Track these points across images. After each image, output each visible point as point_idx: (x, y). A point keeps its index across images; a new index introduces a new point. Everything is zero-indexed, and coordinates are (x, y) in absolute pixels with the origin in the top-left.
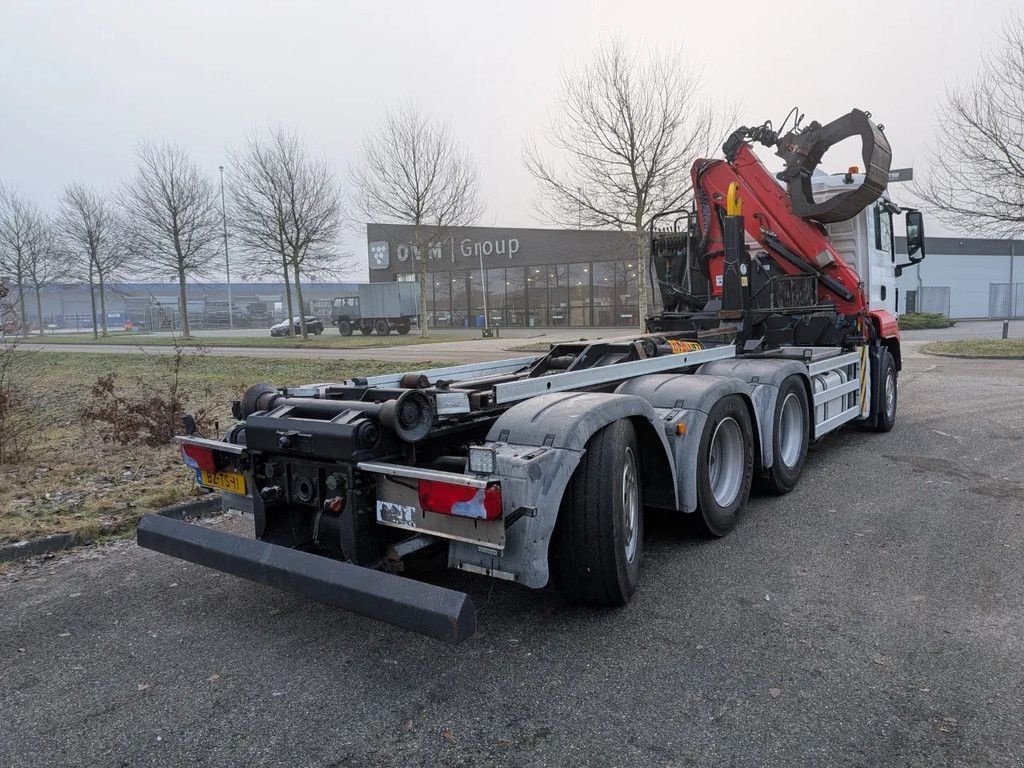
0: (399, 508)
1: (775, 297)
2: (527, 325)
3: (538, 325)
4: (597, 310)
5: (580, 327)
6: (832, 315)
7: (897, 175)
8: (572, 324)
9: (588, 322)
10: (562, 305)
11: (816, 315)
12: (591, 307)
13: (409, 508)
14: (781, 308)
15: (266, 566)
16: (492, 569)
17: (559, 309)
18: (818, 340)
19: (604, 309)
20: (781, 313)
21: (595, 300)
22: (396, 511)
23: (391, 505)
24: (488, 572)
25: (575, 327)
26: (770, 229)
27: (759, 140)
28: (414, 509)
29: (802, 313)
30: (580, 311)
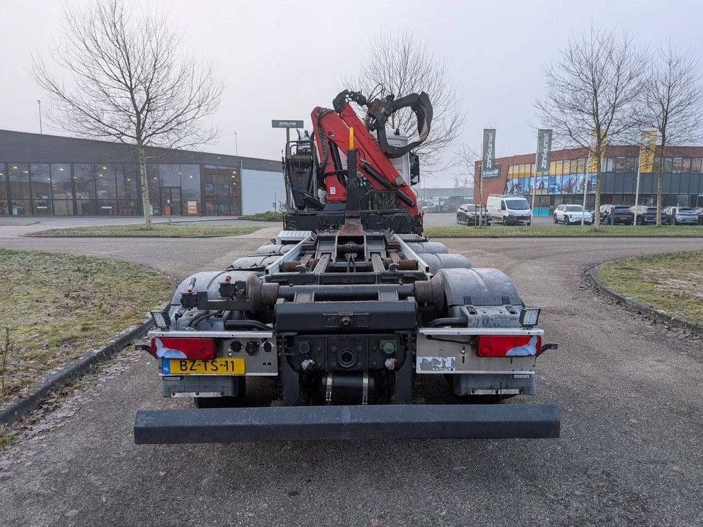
0: (440, 359)
1: (372, 203)
2: (11, 214)
3: (22, 213)
4: (79, 202)
5: (64, 216)
6: (406, 215)
7: (295, 124)
8: (56, 214)
9: (72, 212)
10: (44, 197)
11: (397, 214)
12: (74, 200)
13: (449, 359)
14: (376, 210)
15: (349, 425)
16: (501, 389)
17: (40, 201)
18: (399, 229)
19: (85, 201)
20: (376, 213)
21: (78, 195)
22: (437, 362)
23: (432, 358)
24: (497, 392)
25: (59, 216)
26: (365, 159)
27: (356, 101)
28: (454, 358)
29: (389, 214)
30: (64, 203)
